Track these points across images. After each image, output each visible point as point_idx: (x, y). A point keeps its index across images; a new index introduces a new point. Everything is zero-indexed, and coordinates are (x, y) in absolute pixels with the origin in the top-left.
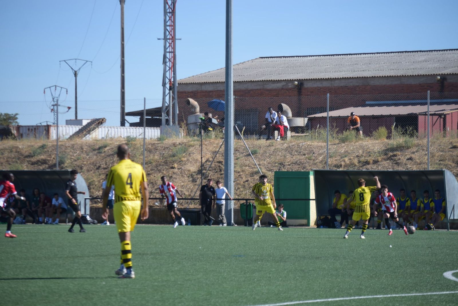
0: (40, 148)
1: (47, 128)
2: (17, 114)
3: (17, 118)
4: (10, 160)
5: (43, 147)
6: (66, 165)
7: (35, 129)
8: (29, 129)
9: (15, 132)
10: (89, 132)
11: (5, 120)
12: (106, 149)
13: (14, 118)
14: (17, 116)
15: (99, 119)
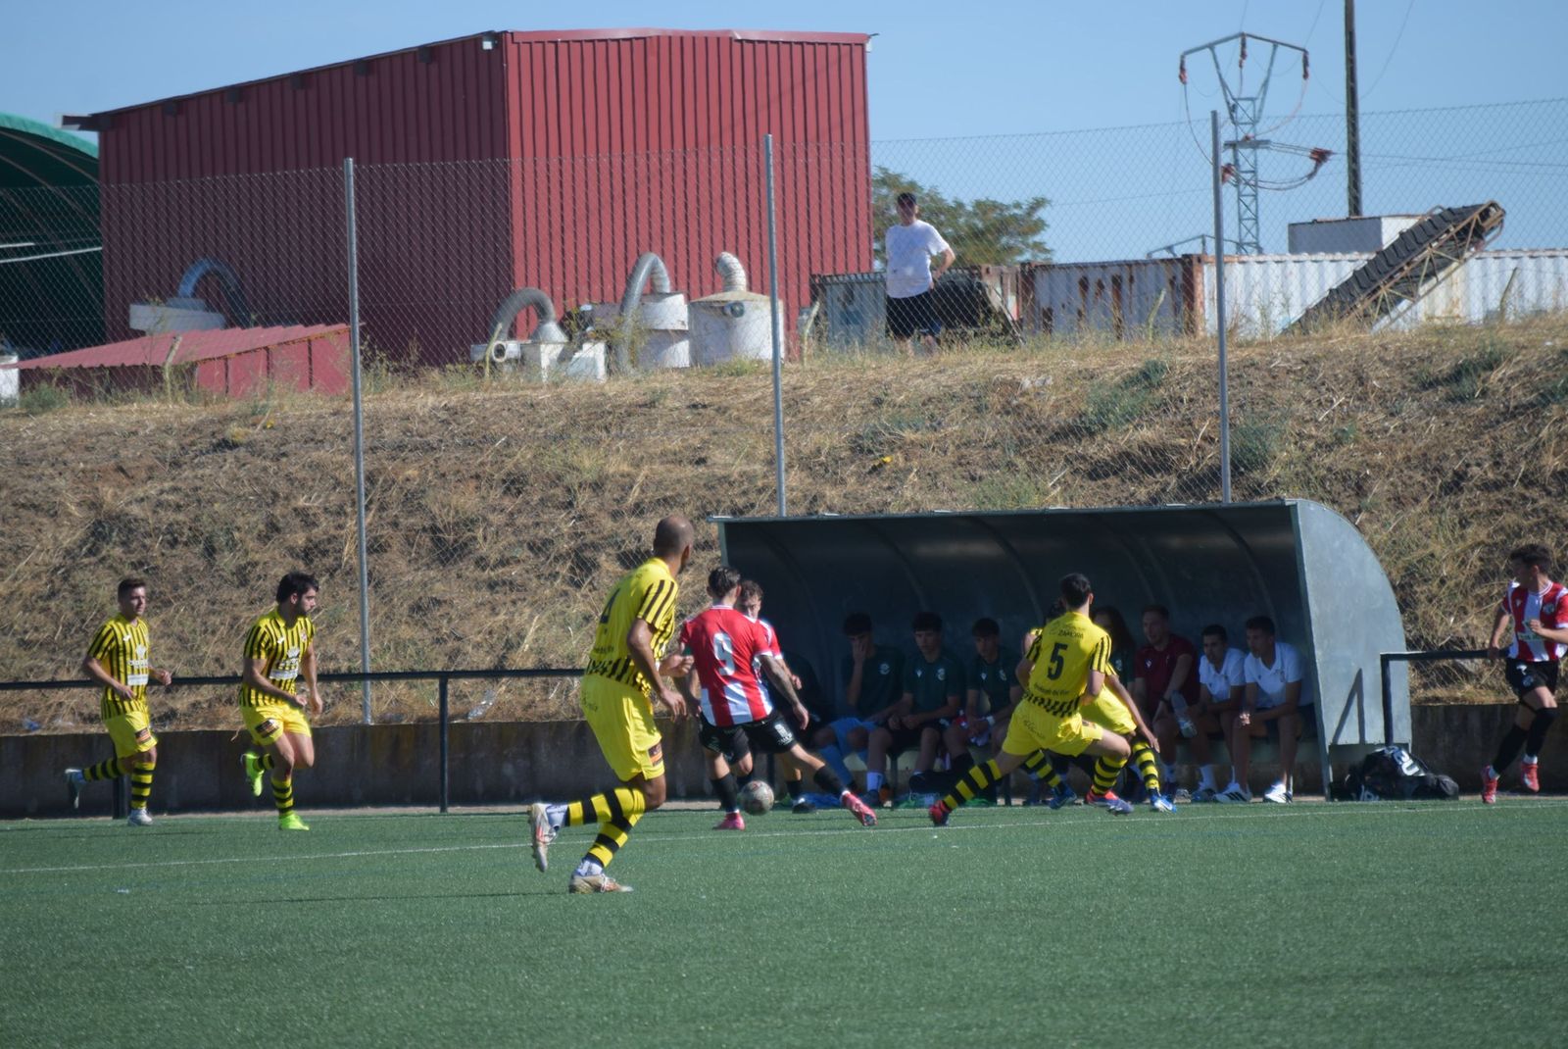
0: (1130, 381)
1: (1182, 273)
2: (1039, 203)
3: (1039, 226)
4: (976, 455)
5: (1147, 377)
6: (1275, 471)
7: (1117, 281)
8: (1084, 285)
9: (1012, 301)
10: (1408, 287)
11: (977, 235)
12: (1495, 376)
13: (1026, 222)
14: (1042, 213)
15: (1467, 210)
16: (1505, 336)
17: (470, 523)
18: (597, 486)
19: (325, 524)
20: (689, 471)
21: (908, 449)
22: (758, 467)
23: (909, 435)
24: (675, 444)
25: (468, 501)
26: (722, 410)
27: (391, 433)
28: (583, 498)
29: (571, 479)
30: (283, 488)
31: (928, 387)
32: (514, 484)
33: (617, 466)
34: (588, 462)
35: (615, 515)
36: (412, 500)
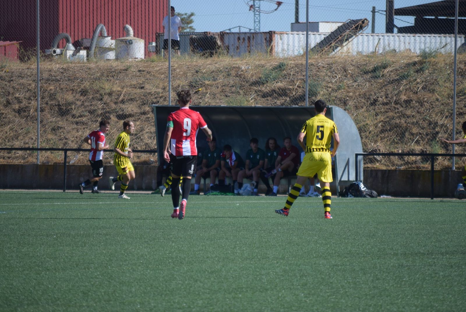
0: (275, 69)
1: (269, 36)
2: (192, 14)
5: (280, 67)
6: (319, 97)
7: (249, 38)
8: (239, 39)
16: (389, 59)
17: (70, 104)
18: (110, 94)
19: (25, 103)
20: (138, 91)
21: (206, 87)
22: (160, 90)
23: (207, 82)
24: (134, 82)
25: (70, 97)
26: (149, 73)
27: (45, 75)
28: (106, 98)
29: (102, 92)
30: (11, 90)
31: (213, 68)
32: (84, 93)
33: (116, 88)
34: (107, 86)
35: (116, 103)
36: (52, 96)
